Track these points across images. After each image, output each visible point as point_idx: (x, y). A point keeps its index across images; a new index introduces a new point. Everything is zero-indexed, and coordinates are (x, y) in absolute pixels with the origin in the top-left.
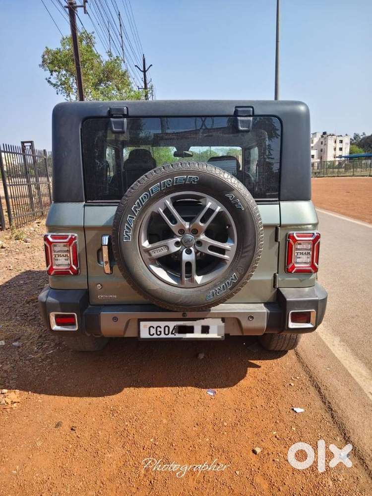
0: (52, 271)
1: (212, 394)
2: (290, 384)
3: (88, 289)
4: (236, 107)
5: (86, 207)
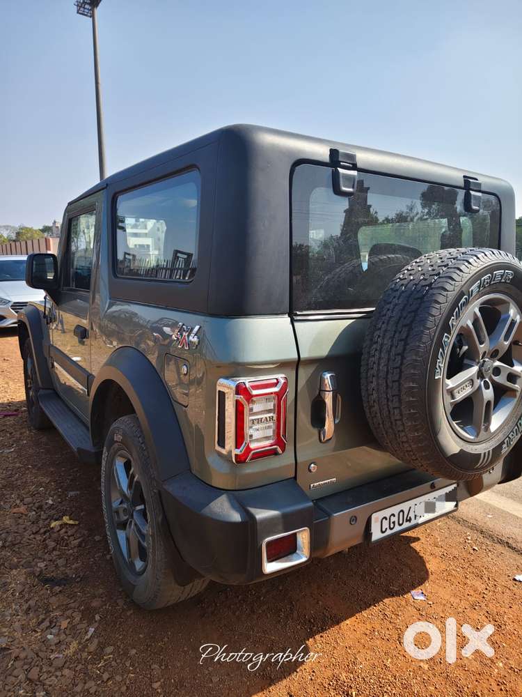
0: (250, 452)
1: (422, 598)
2: (474, 549)
3: (295, 478)
4: (464, 177)
5: (296, 324)
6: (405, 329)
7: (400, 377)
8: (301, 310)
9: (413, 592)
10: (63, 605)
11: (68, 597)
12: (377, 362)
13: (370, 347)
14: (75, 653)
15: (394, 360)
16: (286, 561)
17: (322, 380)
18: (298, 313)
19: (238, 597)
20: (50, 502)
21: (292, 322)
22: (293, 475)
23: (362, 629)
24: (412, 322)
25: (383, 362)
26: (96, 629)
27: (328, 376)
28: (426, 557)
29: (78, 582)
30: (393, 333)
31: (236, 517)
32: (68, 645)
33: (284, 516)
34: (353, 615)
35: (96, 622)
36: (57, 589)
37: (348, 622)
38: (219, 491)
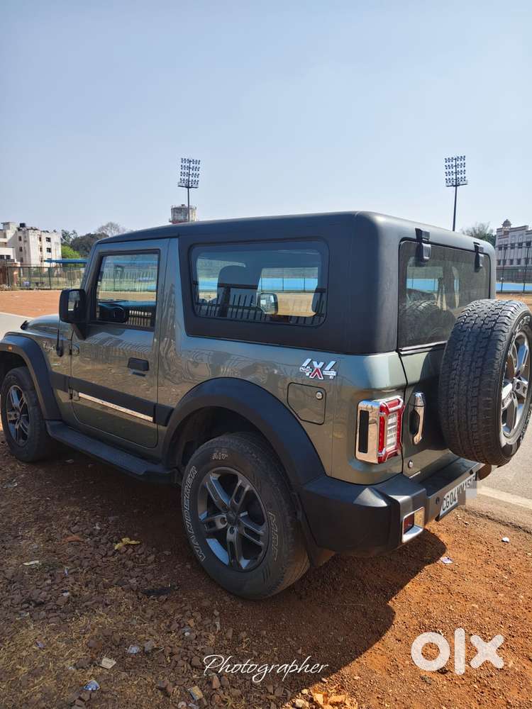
0: (387, 455)
1: (449, 562)
2: (466, 524)
3: (402, 472)
4: (474, 243)
5: (402, 358)
6: (480, 360)
7: (479, 394)
8: (403, 347)
9: (441, 558)
10: (178, 609)
11: (177, 602)
12: (457, 383)
13: (450, 373)
14: (216, 642)
15: (473, 382)
16: (411, 533)
17: (415, 399)
18: (403, 349)
19: (318, 581)
20: (98, 528)
21: (400, 356)
22: (401, 471)
23: (420, 589)
24: (485, 354)
25: (463, 383)
26: (221, 621)
27: (419, 395)
28: (437, 533)
29: (177, 590)
30: (470, 363)
31: (383, 504)
32: (207, 638)
33: (413, 499)
34: (409, 581)
35: (216, 617)
36: (163, 598)
37: (408, 586)
38: (361, 487)
